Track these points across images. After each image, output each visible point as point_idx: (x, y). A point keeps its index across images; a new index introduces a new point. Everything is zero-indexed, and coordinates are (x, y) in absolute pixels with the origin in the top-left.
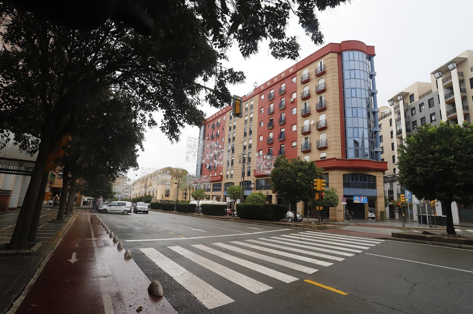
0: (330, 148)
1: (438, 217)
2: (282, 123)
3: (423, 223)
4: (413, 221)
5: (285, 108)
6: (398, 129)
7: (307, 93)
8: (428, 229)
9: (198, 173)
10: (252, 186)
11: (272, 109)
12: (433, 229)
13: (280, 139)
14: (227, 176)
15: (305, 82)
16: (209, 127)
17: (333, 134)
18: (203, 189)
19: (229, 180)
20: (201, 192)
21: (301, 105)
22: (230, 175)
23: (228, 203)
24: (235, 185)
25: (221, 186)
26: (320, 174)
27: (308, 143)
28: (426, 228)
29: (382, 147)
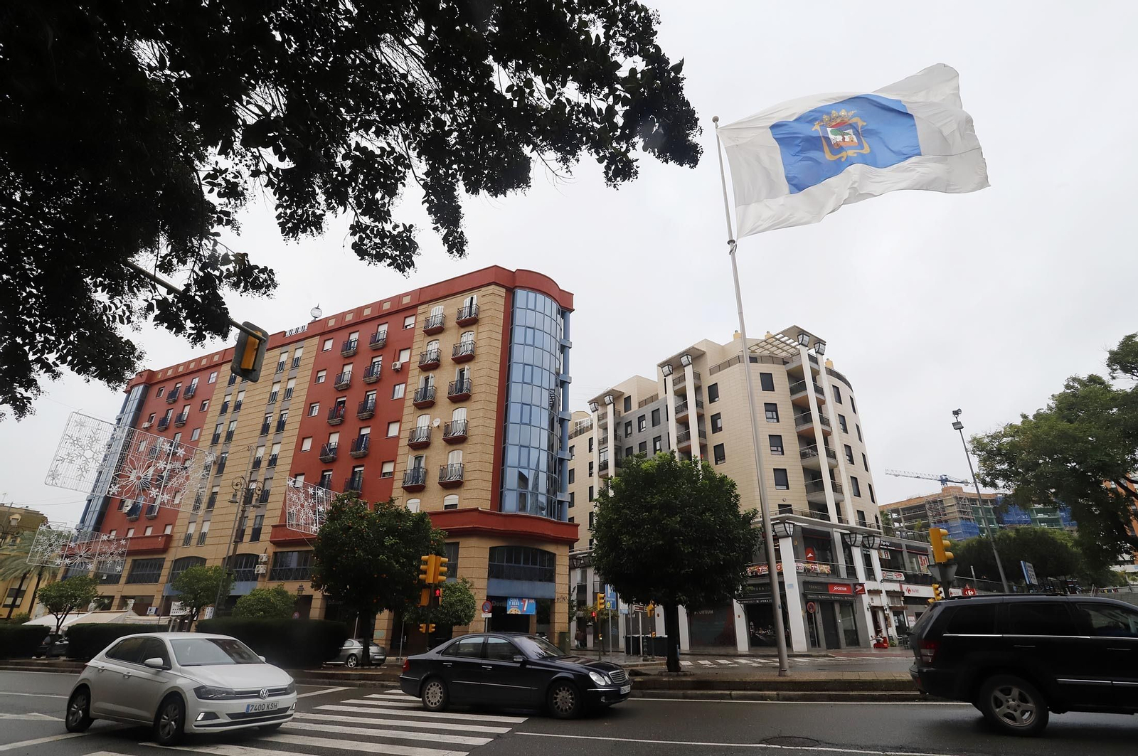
0: (468, 485)
1: (657, 638)
2: (366, 414)
3: (633, 654)
4: (617, 651)
5: (378, 381)
6: (602, 460)
7: (434, 356)
8: (642, 665)
9: (87, 524)
10: (261, 569)
11: (347, 377)
12: (648, 665)
13: (355, 453)
14: (188, 539)
15: (434, 332)
16: (158, 395)
17: (478, 455)
18: (91, 575)
19: (192, 551)
20: (85, 583)
21: (416, 380)
22: (197, 537)
23: (174, 618)
24: (208, 565)
25: (160, 567)
26: (438, 545)
27: (421, 470)
28: (638, 663)
29: (572, 494)
